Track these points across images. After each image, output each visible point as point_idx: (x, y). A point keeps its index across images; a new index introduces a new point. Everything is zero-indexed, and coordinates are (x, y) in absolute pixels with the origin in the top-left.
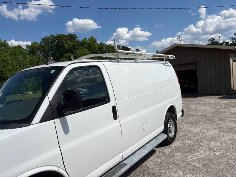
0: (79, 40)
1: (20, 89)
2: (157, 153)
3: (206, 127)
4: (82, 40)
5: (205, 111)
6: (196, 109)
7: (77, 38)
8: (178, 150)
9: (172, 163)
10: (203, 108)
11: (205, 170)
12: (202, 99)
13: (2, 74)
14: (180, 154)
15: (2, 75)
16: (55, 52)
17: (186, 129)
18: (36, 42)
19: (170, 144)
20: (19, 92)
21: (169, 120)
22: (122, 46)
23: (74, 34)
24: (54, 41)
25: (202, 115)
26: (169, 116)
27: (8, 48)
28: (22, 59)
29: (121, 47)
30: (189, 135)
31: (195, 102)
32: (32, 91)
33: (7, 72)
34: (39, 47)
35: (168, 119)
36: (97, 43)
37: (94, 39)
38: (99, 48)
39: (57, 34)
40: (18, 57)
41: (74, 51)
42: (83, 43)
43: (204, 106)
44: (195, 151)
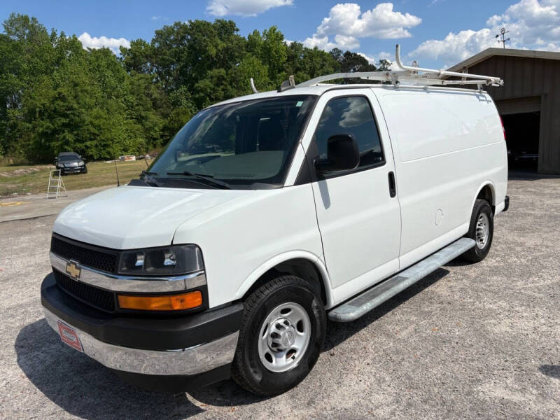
0: (242, 36)
1: (110, 150)
2: (451, 274)
3: (555, 237)
4: (249, 37)
5: (552, 207)
6: (532, 204)
7: (237, 30)
8: (495, 271)
9: (485, 290)
10: (548, 202)
11: (552, 302)
12: (546, 184)
13: (72, 114)
14: (499, 279)
15: (72, 116)
16: (186, 66)
17: (511, 239)
18: (141, 40)
19: (477, 262)
20: (108, 157)
21: (479, 214)
22: (344, 52)
23: (230, 22)
24: (183, 38)
25: (545, 215)
26: (480, 205)
27: (81, 54)
28: (113, 82)
29: (342, 55)
30: (519, 249)
31: (529, 189)
32: (135, 155)
33: (83, 110)
34: (149, 52)
35: (477, 210)
36: (285, 44)
37: (277, 34)
38: (288, 57)
39: (190, 21)
40: (104, 75)
41: (231, 63)
42: (251, 45)
43: (551, 197)
44: (531, 274)
